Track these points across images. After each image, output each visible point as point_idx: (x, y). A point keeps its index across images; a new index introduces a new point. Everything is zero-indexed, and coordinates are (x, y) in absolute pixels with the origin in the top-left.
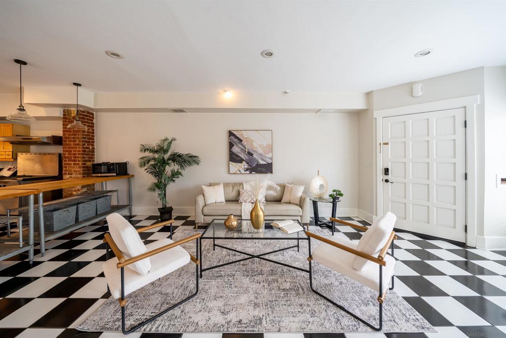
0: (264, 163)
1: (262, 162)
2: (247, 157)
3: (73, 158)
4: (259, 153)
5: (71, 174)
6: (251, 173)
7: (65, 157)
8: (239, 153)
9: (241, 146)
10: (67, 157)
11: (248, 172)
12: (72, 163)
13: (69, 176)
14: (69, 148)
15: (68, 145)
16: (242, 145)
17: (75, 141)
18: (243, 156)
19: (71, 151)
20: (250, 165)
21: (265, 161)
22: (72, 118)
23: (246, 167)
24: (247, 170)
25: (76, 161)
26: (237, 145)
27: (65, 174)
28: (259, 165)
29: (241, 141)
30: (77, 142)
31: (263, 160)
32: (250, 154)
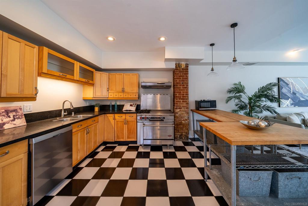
0: (304, 99)
1: (302, 99)
2: (292, 96)
3: (182, 98)
4: (300, 93)
5: (181, 109)
6: (295, 106)
7: (177, 97)
8: (287, 93)
9: (287, 88)
10: (178, 97)
11: (293, 106)
12: (181, 100)
13: (179, 110)
14: (179, 90)
15: (179, 88)
16: (289, 87)
17: (184, 85)
18: (289, 95)
19: (180, 92)
20: (294, 101)
21: (304, 98)
22: (181, 69)
23: (291, 102)
24: (292, 104)
25: (184, 99)
26: (285, 88)
27: (177, 108)
28: (300, 101)
29: (288, 85)
30: (185, 86)
31: (303, 97)
32: (294, 94)
